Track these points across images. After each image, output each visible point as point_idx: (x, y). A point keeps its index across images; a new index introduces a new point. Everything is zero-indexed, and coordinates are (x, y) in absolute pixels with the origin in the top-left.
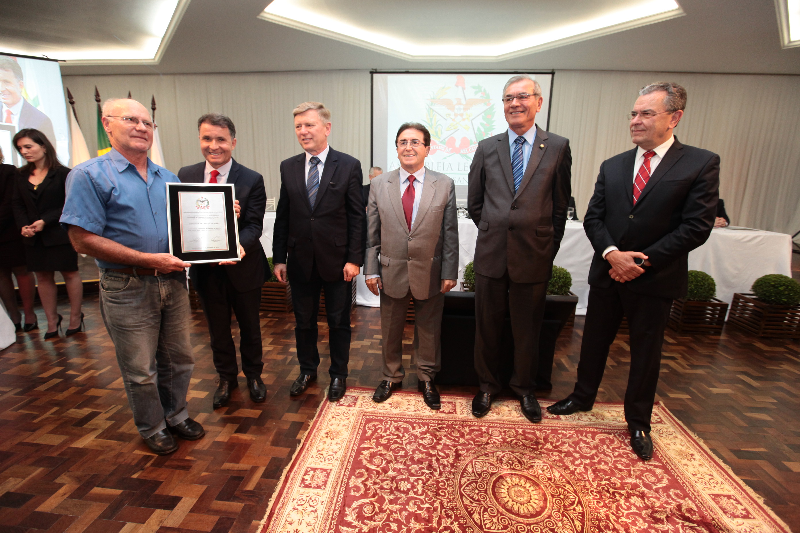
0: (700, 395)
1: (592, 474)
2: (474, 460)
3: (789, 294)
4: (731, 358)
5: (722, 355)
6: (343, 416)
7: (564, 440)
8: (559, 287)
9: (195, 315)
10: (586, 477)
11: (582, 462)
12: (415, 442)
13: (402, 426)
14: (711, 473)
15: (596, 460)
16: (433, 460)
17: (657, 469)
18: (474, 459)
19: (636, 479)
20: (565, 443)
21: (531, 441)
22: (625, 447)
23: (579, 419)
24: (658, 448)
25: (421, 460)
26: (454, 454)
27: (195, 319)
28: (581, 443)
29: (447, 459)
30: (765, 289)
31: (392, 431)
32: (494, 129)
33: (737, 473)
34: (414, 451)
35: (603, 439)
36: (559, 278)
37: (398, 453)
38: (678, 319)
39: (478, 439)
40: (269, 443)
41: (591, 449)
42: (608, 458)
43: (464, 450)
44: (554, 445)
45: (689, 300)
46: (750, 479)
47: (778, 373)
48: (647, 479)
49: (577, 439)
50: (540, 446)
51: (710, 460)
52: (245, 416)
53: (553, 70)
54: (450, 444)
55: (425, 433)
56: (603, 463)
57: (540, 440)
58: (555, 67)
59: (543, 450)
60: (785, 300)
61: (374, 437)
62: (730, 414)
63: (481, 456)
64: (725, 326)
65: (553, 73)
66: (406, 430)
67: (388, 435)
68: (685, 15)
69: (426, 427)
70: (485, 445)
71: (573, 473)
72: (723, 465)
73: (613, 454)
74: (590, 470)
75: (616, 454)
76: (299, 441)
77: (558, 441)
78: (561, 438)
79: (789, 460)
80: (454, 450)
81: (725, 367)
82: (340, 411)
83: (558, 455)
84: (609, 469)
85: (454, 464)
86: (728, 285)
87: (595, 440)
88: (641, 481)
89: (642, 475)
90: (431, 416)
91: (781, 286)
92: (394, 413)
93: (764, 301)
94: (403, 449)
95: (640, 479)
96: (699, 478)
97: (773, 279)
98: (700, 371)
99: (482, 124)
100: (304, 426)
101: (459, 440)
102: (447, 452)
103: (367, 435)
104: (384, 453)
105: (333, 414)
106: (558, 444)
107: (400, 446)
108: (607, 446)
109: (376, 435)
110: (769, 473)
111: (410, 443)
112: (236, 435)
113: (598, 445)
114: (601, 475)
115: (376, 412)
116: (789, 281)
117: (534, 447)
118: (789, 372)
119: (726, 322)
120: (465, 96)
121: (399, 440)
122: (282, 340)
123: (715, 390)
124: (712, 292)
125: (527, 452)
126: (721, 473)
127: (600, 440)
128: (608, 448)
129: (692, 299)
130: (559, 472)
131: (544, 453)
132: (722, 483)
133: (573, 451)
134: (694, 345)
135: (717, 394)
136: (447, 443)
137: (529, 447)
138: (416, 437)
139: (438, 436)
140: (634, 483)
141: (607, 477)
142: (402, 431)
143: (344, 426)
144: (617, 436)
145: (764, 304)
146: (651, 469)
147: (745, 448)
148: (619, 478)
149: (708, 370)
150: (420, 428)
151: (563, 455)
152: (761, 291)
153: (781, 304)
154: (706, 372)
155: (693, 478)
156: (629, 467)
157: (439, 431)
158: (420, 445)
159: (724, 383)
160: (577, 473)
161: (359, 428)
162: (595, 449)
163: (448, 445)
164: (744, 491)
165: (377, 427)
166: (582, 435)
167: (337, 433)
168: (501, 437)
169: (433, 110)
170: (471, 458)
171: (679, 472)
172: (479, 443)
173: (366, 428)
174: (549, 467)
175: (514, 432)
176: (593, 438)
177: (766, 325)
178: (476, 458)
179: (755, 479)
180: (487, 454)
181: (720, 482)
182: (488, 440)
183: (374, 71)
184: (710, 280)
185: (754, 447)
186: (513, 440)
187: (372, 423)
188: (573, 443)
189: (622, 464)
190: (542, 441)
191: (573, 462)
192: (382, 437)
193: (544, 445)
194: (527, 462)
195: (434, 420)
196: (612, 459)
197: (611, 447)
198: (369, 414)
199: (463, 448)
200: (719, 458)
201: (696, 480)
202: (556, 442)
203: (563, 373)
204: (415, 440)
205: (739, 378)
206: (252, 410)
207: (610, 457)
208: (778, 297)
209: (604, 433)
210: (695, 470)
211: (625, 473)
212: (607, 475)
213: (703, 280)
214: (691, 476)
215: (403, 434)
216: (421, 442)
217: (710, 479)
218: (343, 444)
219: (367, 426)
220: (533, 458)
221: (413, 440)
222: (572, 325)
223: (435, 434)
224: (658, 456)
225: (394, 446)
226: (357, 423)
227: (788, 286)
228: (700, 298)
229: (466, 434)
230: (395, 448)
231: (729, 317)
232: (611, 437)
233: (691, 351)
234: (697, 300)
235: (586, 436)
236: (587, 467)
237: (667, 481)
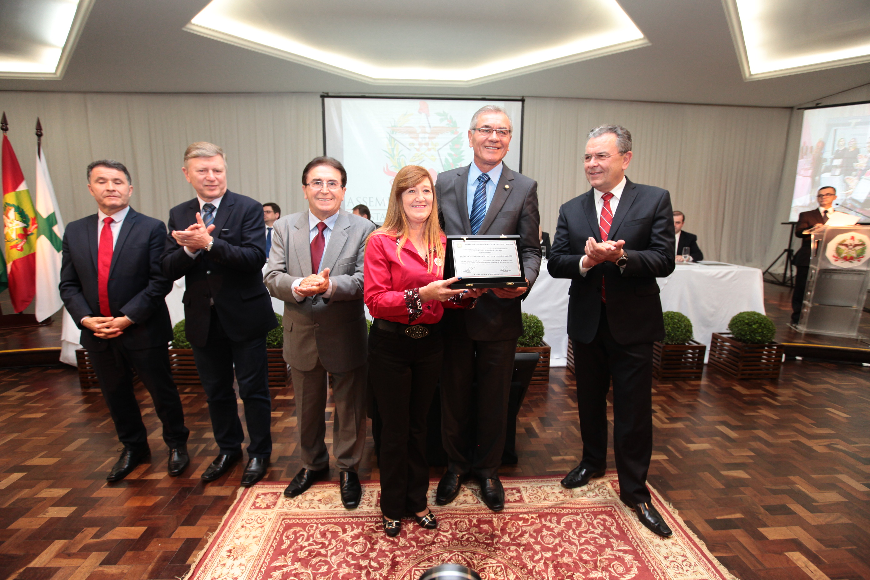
0: (677, 454)
1: (553, 572)
2: (414, 569)
3: (762, 332)
4: (710, 406)
5: (701, 403)
6: (256, 523)
7: (524, 529)
8: (530, 338)
9: (85, 397)
10: (546, 576)
11: (542, 556)
12: (343, 551)
13: (331, 530)
14: (685, 553)
15: (560, 550)
16: (362, 575)
17: (627, 555)
18: (414, 567)
19: (602, 572)
20: (525, 532)
21: (485, 534)
22: (592, 530)
23: (545, 499)
24: (629, 527)
25: (347, 576)
26: (390, 563)
27: (86, 401)
28: (544, 530)
29: (380, 571)
30: (740, 328)
31: (317, 538)
32: (463, 159)
33: (711, 550)
34: (339, 565)
35: (570, 521)
36: (530, 327)
37: (318, 570)
38: (658, 365)
39: (422, 538)
40: (145, 576)
41: (555, 537)
42: (573, 547)
43: (402, 555)
44: (512, 536)
45: (667, 344)
46: (724, 555)
47: (755, 420)
48: (615, 570)
49: (540, 525)
50: (495, 540)
51: (684, 536)
52: (121, 538)
53: (523, 97)
54: (387, 549)
55: (357, 537)
56: (566, 555)
57: (497, 532)
58: (524, 94)
59: (499, 545)
60: (760, 338)
61: (291, 550)
62: (707, 474)
63: (423, 561)
64: (705, 369)
65: (523, 101)
66: (335, 534)
67: (310, 545)
68: (650, 44)
69: (361, 527)
70: (430, 545)
71: (530, 572)
72: (697, 540)
73: (579, 541)
74: (551, 566)
75: (583, 540)
76: (189, 566)
77: (518, 530)
78: (522, 526)
79: (765, 526)
80: (391, 556)
81: (703, 417)
82: (253, 518)
83: (516, 550)
84: (573, 562)
85: (388, 576)
86: (706, 324)
87: (560, 525)
88: (607, 574)
89: (609, 565)
90: (368, 512)
91: (754, 324)
92: (323, 512)
93: (740, 340)
94: (327, 563)
95: (607, 571)
96: (671, 561)
97: (747, 317)
98: (679, 425)
99: (450, 155)
100: (200, 543)
101: (399, 540)
102: (381, 560)
103: (284, 547)
104: (300, 572)
105: (244, 522)
106: (517, 535)
107: (323, 559)
108: (574, 531)
109: (295, 546)
110: (745, 545)
111: (335, 553)
112: (101, 569)
113: (563, 531)
114: (563, 571)
115: (300, 513)
116: (762, 318)
117: (489, 541)
118: (766, 417)
119: (706, 364)
120: (429, 123)
121: (323, 551)
122: (197, 423)
123: (693, 447)
124: (689, 334)
125: (479, 550)
126: (695, 551)
127: (566, 523)
128: (574, 533)
129: (670, 343)
130: (514, 573)
131: (499, 549)
132: (695, 565)
133: (533, 542)
134: (674, 394)
135: (696, 452)
136: (384, 548)
137: (483, 543)
138: (346, 543)
139: (373, 539)
140: (600, 578)
141: (569, 574)
142: (329, 536)
143: (254, 538)
144: (586, 517)
145: (740, 343)
146: (619, 557)
147: (721, 515)
148: (583, 573)
149: (688, 423)
150: (352, 530)
151: (522, 548)
152: (736, 329)
153: (757, 343)
154: (684, 425)
155: (665, 563)
156: (596, 556)
157: (375, 532)
158: (349, 554)
159: (703, 437)
160: (536, 572)
161: (275, 538)
162: (559, 537)
163: (384, 551)
164: (718, 571)
165: (298, 535)
166: (546, 520)
167: (244, 549)
168: (450, 532)
169: (395, 139)
170: (411, 565)
171: (650, 556)
172: (423, 544)
173: (284, 538)
174: (503, 567)
175: (467, 523)
176: (558, 523)
177: (744, 366)
178: (416, 566)
179: (731, 555)
180: (431, 558)
181: (693, 564)
182: (434, 539)
183: (326, 95)
184: (686, 321)
185: (730, 514)
186: (465, 535)
187: (292, 530)
188: (535, 531)
189: (588, 553)
190: (498, 533)
191: (531, 558)
192: (302, 548)
193: (500, 538)
194: (478, 563)
195: (371, 517)
196: (577, 548)
197: (577, 532)
198: (291, 517)
199: (402, 553)
200: (693, 532)
201: (668, 565)
202: (516, 532)
203: (533, 440)
204: (344, 547)
205: (717, 429)
206: (133, 528)
207: (576, 545)
208: (753, 335)
209: (572, 514)
210: (667, 551)
211: (590, 566)
212: (570, 571)
213: (679, 321)
214: (662, 559)
215: (330, 541)
216: (350, 549)
217: (683, 561)
218: (248, 565)
219: (285, 534)
220: (486, 557)
221: (342, 548)
222: (547, 380)
223: (371, 537)
224: (629, 538)
225: (314, 561)
226: (273, 531)
227: (761, 323)
228: (678, 341)
229: (408, 532)
230: (317, 563)
231: (710, 358)
232: (578, 518)
233: (671, 400)
234: (675, 344)
235: (550, 521)
236: (547, 562)
237: (636, 570)
